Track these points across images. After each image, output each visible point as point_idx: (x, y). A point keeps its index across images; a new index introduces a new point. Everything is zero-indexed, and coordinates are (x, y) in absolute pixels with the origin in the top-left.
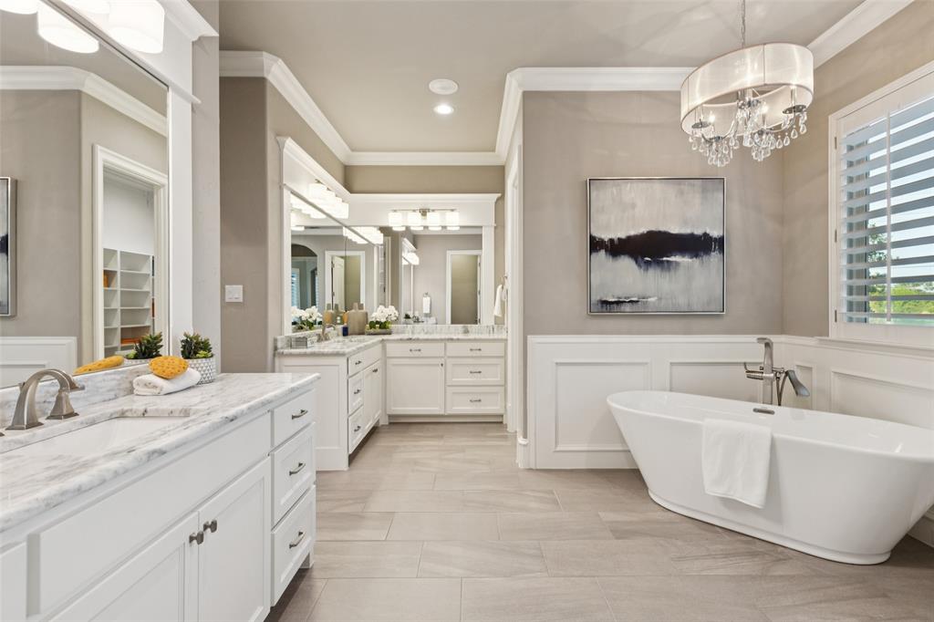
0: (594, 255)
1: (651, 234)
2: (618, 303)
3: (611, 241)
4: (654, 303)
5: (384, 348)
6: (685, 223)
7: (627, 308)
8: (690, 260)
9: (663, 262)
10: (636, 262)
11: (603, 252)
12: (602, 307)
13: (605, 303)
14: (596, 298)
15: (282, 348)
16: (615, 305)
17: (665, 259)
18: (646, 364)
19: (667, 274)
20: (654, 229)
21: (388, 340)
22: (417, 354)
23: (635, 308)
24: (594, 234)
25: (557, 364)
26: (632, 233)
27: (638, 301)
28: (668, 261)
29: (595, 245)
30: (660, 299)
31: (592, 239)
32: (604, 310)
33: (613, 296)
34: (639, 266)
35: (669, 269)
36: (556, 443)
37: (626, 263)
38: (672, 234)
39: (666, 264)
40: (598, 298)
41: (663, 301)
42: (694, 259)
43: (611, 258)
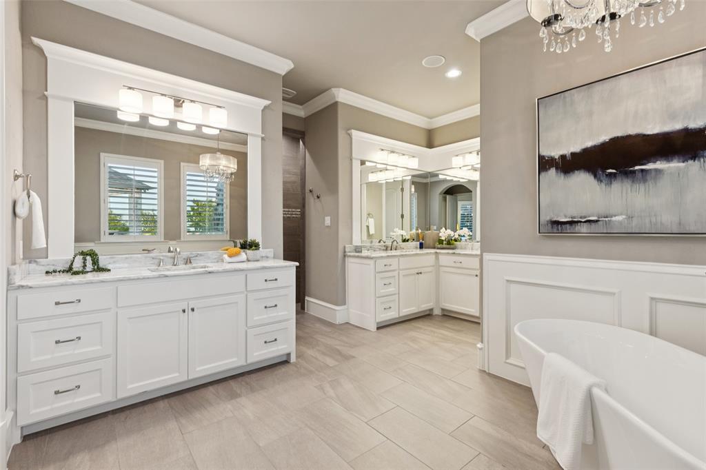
0: (543, 174)
1: (615, 141)
2: (571, 223)
3: (563, 157)
4: (620, 223)
5: (437, 258)
6: (673, 117)
7: (584, 229)
8: (682, 165)
9: (634, 172)
10: (595, 176)
11: (553, 171)
12: (552, 228)
13: (556, 223)
14: (546, 217)
15: (349, 252)
16: (568, 226)
17: (637, 168)
18: (614, 294)
19: (642, 187)
20: (620, 134)
21: (440, 253)
22: (459, 265)
23: (594, 227)
24: (543, 153)
25: (508, 281)
26: (589, 144)
27: (597, 221)
28: (642, 170)
29: (545, 164)
30: (630, 217)
31: (541, 158)
32: (555, 231)
33: (566, 217)
34: (600, 180)
35: (645, 180)
36: (508, 355)
37: (582, 180)
38: (648, 135)
39: (640, 174)
40: (548, 218)
41: (635, 222)
42: (690, 162)
43: (562, 175)
